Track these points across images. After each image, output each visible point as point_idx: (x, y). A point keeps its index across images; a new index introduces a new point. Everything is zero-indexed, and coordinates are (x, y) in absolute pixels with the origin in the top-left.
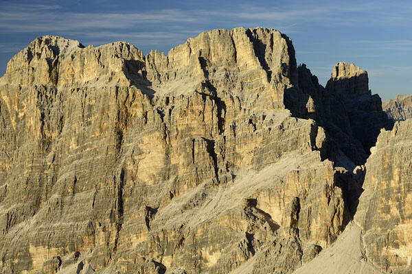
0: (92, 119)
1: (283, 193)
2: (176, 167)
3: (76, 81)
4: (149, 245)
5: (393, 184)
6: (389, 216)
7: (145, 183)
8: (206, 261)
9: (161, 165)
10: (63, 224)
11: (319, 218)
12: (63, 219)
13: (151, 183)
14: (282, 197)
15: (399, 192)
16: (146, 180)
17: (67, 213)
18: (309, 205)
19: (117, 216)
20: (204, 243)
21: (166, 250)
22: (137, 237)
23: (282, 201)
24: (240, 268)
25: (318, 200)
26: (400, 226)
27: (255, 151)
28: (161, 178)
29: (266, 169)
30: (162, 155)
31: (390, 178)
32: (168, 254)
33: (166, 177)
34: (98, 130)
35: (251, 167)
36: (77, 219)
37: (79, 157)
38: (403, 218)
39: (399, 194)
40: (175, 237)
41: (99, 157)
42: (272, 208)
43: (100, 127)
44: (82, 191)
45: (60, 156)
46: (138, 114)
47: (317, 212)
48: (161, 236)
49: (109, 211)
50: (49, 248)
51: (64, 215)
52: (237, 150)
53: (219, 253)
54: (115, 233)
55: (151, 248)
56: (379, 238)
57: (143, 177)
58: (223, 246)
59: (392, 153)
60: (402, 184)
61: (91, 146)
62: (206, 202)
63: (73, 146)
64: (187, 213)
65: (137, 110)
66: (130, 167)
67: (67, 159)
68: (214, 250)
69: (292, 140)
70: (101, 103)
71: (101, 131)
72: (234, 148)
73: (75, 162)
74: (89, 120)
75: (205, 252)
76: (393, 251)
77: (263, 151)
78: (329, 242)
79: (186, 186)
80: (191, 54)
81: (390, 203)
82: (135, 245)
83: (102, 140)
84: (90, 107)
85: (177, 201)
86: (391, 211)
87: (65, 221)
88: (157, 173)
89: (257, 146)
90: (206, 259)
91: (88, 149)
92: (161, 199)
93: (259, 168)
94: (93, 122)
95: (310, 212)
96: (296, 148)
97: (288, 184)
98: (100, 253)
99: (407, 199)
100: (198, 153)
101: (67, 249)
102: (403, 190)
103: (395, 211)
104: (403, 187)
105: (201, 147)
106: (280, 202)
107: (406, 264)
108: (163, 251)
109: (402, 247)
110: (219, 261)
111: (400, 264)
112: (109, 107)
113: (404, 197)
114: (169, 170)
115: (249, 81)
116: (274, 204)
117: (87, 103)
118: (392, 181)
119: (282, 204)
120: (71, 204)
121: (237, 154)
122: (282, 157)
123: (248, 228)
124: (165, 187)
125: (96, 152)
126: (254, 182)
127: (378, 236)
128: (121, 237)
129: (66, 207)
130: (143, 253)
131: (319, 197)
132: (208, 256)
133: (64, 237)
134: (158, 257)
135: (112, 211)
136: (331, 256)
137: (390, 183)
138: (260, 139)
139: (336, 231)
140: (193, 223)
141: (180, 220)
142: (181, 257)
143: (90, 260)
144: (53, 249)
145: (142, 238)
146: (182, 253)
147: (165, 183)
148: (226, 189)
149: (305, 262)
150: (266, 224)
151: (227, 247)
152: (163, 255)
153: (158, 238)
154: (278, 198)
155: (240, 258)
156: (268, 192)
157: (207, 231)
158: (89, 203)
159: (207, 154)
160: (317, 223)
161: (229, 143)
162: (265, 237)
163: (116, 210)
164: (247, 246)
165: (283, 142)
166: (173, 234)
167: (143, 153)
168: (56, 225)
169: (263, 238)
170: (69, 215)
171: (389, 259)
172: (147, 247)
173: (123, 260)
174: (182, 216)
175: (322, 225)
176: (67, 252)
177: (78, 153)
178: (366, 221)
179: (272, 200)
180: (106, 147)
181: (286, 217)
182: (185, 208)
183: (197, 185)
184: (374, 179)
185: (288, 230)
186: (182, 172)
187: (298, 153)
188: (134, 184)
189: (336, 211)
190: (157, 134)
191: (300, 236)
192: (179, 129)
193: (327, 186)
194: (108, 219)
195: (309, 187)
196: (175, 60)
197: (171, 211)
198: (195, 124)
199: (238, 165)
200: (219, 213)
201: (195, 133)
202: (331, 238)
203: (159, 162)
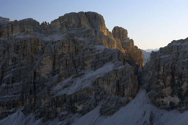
0: (19, 51)
1: (109, 78)
2: (58, 70)
3: (9, 35)
4: (51, 103)
5: (160, 73)
6: (159, 86)
8: (77, 108)
9: (51, 70)
10: (9, 96)
11: (128, 88)
13: (47, 77)
14: (109, 80)
15: (163, 76)
16: (45, 76)
17: (10, 91)
18: (123, 83)
19: (33, 92)
20: (75, 101)
21: (58, 105)
22: (44, 100)
23: (109, 82)
24: (93, 110)
25: (128, 81)
26: (164, 89)
27: (92, 63)
28: (51, 75)
29: (98, 70)
30: (51, 66)
31: (159, 70)
32: (59, 107)
33: (54, 75)
34: (22, 56)
35: (91, 69)
36: (15, 94)
37: (14, 68)
38: (166, 86)
39: (164, 77)
40: (62, 99)
41: (23, 67)
43: (23, 54)
44: (16, 82)
45: (4, 67)
47: (127, 85)
48: (56, 99)
49: (29, 90)
50: (3, 107)
51: (9, 92)
52: (85, 62)
53: (83, 105)
54: (33, 99)
55: (51, 104)
56: (155, 95)
57: (43, 75)
58: (85, 102)
59: (159, 60)
60: (165, 72)
61: (19, 63)
62: (74, 85)
63: (10, 63)
64: (66, 89)
65: (39, 47)
66: (38, 71)
67: (8, 69)
68: (80, 104)
69: (109, 57)
70: (23, 44)
71: (23, 56)
73: (12, 70)
74: (17, 52)
75: (76, 105)
76: (161, 100)
77: (96, 62)
78: (133, 98)
79: (64, 78)
80: (61, 23)
81: (159, 80)
82: (43, 104)
83: (24, 60)
84: (18, 46)
85: (61, 84)
86: (160, 83)
87: (9, 95)
88: (50, 73)
89: (93, 60)
90: (76, 107)
91: (18, 64)
92: (53, 84)
93: (95, 69)
94: (19, 53)
95: (124, 86)
96: (111, 60)
97: (111, 75)
98: (27, 108)
99: (167, 78)
100: (69, 64)
101: (11, 107)
102: (165, 75)
103: (162, 84)
104: (165, 74)
105: (70, 61)
107: (167, 104)
108: (57, 105)
109: (165, 98)
110: (83, 108)
111: (164, 105)
112: (27, 46)
113: (166, 78)
114: (55, 71)
115: (87, 34)
116: (105, 84)
117: (16, 44)
118: (160, 72)
119: (109, 83)
120: (12, 88)
121: (85, 64)
122: (105, 64)
123: (95, 94)
124: (54, 79)
125: (22, 65)
126: (94, 75)
127: (155, 94)
128: (37, 101)
129: (9, 89)
130: (48, 107)
131: (128, 79)
132: (78, 106)
133: (10, 101)
134: (55, 108)
135: (30, 90)
136: (135, 103)
137: (159, 72)
138: (95, 58)
139: (135, 93)
140: (70, 93)
141: (63, 92)
142: (65, 107)
143: (22, 111)
144: (5, 107)
145: (46, 100)
146: (66, 106)
147: (54, 77)
148: (81, 78)
149: (123, 106)
150: (102, 92)
151: (87, 102)
152: (57, 107)
153: (54, 100)
154: (107, 81)
155: (93, 106)
156: (102, 79)
157: (77, 96)
158: (20, 87)
159: (72, 64)
160: (127, 90)
161: (81, 59)
162: (103, 97)
163: (32, 89)
164: (95, 101)
165: (105, 58)
166: (61, 98)
167: (43, 65)
168: (6, 97)
169: (102, 97)
170: (11, 92)
171: (160, 103)
172: (49, 104)
173: (39, 110)
174: (64, 90)
175: (130, 91)
176: (11, 108)
177: (13, 66)
178: (148, 88)
179: (104, 82)
180: (27, 63)
181: (113, 88)
182: (65, 87)
183: (69, 77)
184: (150, 71)
185: (115, 94)
186: (61, 72)
187: (112, 63)
188: (40, 78)
189: (135, 85)
190: (49, 57)
191: (120, 96)
192: (59, 54)
193: (131, 75)
194: (29, 93)
195: (123, 76)
196: (54, 25)
197: (58, 88)
198: (65, 52)
199: (86, 69)
200: (81, 88)
201: (65, 56)
202: (134, 96)
203: (50, 68)
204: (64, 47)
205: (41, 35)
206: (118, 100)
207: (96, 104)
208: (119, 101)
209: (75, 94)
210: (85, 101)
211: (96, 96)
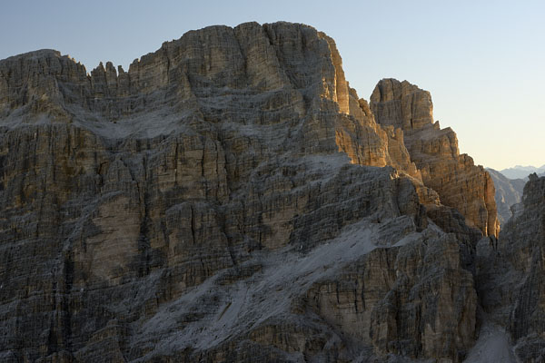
0: (6, 180)
1: (361, 285)
2: (162, 254)
7: (106, 282)
9: (132, 252)
11: (438, 323)
13: (116, 282)
14: (359, 292)
16: (108, 278)
18: (417, 302)
19: (60, 340)
23: (359, 298)
25: (435, 293)
27: (295, 222)
28: (135, 273)
29: (318, 249)
30: (134, 236)
33: (143, 272)
34: (18, 197)
35: (289, 247)
41: (22, 243)
42: (342, 311)
43: (22, 194)
46: (86, 168)
47: (434, 311)
49: (45, 333)
52: (266, 221)
57: (102, 273)
62: (222, 308)
64: (191, 327)
65: (86, 162)
66: (79, 258)
69: (360, 200)
70: (21, 152)
71: (23, 199)
72: (260, 219)
77: (310, 221)
78: (457, 361)
79: (183, 284)
80: (171, 69)
83: (26, 215)
85: (172, 309)
88: (128, 266)
89: (299, 212)
92: (139, 307)
93: (305, 248)
94: (6, 185)
95: (419, 313)
96: (368, 213)
97: (369, 271)
100: (201, 228)
105: (205, 218)
106: (356, 301)
112: (35, 158)
114: (148, 258)
115: (271, 109)
116: (346, 305)
119: (360, 303)
121: (265, 227)
122: (344, 228)
123: (307, 345)
124: (143, 287)
125: (17, 235)
126: (302, 271)
127: (544, 346)
131: (437, 287)
135: (51, 332)
138: (303, 202)
139: (466, 342)
140: (206, 342)
141: (181, 340)
147: (143, 280)
148: (252, 285)
150: (335, 338)
154: (352, 295)
156: (335, 286)
157: (234, 354)
158: (9, 321)
159: (216, 230)
160: (434, 331)
161: (250, 210)
162: (336, 358)
163: (58, 329)
165: (343, 204)
167: (101, 232)
174: (184, 333)
175: (444, 333)
178: (516, 324)
179: (342, 298)
180: (35, 226)
181: (378, 323)
182: (187, 319)
183: (203, 280)
184: (523, 256)
185: (384, 345)
186: (174, 260)
187: (372, 221)
188: (87, 285)
189: (464, 309)
190: (124, 200)
191: (404, 353)
192: (162, 190)
193: (450, 271)
194: (43, 347)
195: (415, 274)
196: (141, 78)
197: (162, 325)
198: (188, 182)
199: (268, 246)
200: (252, 324)
201: (189, 197)
202: (460, 354)
203: (129, 247)
204: (185, 162)
205: (92, 114)
209: (226, 346)
211: (312, 353)
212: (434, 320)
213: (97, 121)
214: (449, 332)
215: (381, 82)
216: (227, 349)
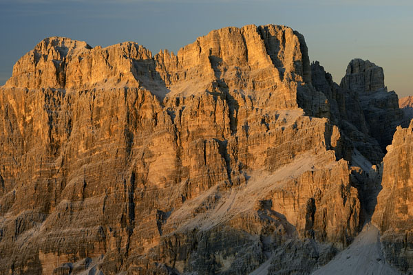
0: (101, 122)
1: (297, 194)
2: (187, 169)
3: (84, 83)
4: (161, 250)
5: (410, 183)
6: (407, 216)
7: (156, 186)
8: (220, 265)
9: (172, 167)
10: (73, 229)
11: (334, 220)
12: (72, 225)
13: (162, 186)
14: (296, 198)
16: (157, 184)
17: (77, 218)
18: (324, 206)
19: (128, 221)
20: (217, 247)
21: (178, 255)
22: (149, 242)
23: (296, 202)
24: (255, 272)
25: (334, 201)
27: (268, 152)
28: (173, 181)
29: (279, 170)
30: (173, 158)
31: (407, 177)
32: (180, 259)
33: (177, 180)
34: (108, 133)
35: (264, 168)
36: (87, 225)
37: (89, 161)
40: (187, 241)
41: (109, 161)
42: (286, 210)
43: (109, 130)
44: (92, 195)
45: (69, 160)
46: (148, 116)
47: (333, 213)
48: (173, 240)
49: (119, 216)
50: (59, 255)
51: (74, 220)
52: (250, 151)
53: (233, 257)
54: (126, 238)
55: (163, 253)
56: (397, 239)
57: (154, 180)
58: (237, 250)
59: (408, 151)
61: (100, 150)
62: (219, 205)
63: (82, 150)
64: (199, 216)
65: (147, 111)
66: (140, 171)
67: (76, 163)
68: (228, 255)
69: (306, 139)
70: (110, 105)
71: (110, 133)
72: (247, 149)
73: (85, 166)
74: (98, 123)
75: (219, 257)
77: (276, 152)
78: (345, 244)
79: (198, 189)
80: (201, 54)
81: (408, 202)
82: (146, 250)
83: (111, 143)
84: (99, 109)
85: (189, 205)
86: (409, 210)
87: (75, 226)
88: (168, 176)
89: (270, 146)
90: (219, 263)
91: (97, 153)
92: (172, 203)
93: (272, 169)
94: (101, 125)
95: (325, 214)
96: (311, 148)
97: (302, 185)
98: (111, 259)
100: (210, 155)
101: (78, 255)
105: (213, 148)
106: (294, 204)
108: (176, 256)
110: (233, 265)
112: (117, 109)
114: (181, 172)
115: (260, 79)
116: (289, 206)
117: (96, 106)
118: (409, 180)
119: (296, 206)
120: (81, 209)
121: (250, 155)
122: (296, 157)
123: (262, 231)
124: (176, 190)
125: (106, 156)
126: (268, 183)
127: (396, 237)
128: (133, 242)
129: (76, 212)
130: (156, 258)
131: (335, 197)
132: (222, 260)
133: (75, 243)
134: (170, 262)
135: (123, 215)
136: (348, 258)
137: (407, 182)
138: (273, 140)
139: (352, 232)
140: (206, 226)
141: (192, 223)
142: (194, 262)
143: (101, 267)
144: (63, 256)
145: (154, 243)
146: (195, 257)
147: (177, 186)
148: (239, 191)
149: (321, 265)
150: (281, 227)
151: (241, 251)
152: (175, 260)
153: (170, 243)
154: (292, 199)
155: (254, 262)
156: (282, 194)
157: (220, 234)
158: (99, 208)
159: (219, 156)
160: (333, 225)
161: (241, 144)
162: (280, 239)
163: (127, 215)
164: (261, 249)
165: (296, 142)
166: (185, 238)
167: (154, 155)
168: (66, 231)
169: (278, 240)
170: (78, 221)
171: (408, 260)
172: (159, 252)
173: (135, 266)
174: (195, 220)
175: (338, 227)
176: (78, 258)
177: (87, 157)
178: (383, 222)
179: (287, 202)
180: (116, 150)
181: (301, 219)
182: (197, 211)
183: (209, 187)
184: (390, 179)
185: (303, 232)
186: (193, 174)
187: (313, 153)
188: (145, 187)
189: (352, 212)
190: (168, 136)
191: (316, 238)
192: (190, 130)
193: (342, 187)
194: (118, 224)
195: (324, 188)
196: (184, 59)
197: (183, 214)
198: (206, 125)
199: (251, 166)
200: (232, 216)
201: (206, 134)
202: (347, 240)
203: (170, 165)
204: (203, 112)
205: (153, 82)
206: (310, 250)
207: (264, 257)
208: (312, 251)
209: (215, 229)
210: (239, 249)
211: (266, 235)
212: (332, 218)
213: (156, 86)
214: (341, 226)
215: (353, 61)
216: (217, 231)
